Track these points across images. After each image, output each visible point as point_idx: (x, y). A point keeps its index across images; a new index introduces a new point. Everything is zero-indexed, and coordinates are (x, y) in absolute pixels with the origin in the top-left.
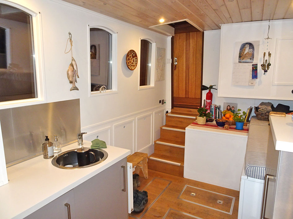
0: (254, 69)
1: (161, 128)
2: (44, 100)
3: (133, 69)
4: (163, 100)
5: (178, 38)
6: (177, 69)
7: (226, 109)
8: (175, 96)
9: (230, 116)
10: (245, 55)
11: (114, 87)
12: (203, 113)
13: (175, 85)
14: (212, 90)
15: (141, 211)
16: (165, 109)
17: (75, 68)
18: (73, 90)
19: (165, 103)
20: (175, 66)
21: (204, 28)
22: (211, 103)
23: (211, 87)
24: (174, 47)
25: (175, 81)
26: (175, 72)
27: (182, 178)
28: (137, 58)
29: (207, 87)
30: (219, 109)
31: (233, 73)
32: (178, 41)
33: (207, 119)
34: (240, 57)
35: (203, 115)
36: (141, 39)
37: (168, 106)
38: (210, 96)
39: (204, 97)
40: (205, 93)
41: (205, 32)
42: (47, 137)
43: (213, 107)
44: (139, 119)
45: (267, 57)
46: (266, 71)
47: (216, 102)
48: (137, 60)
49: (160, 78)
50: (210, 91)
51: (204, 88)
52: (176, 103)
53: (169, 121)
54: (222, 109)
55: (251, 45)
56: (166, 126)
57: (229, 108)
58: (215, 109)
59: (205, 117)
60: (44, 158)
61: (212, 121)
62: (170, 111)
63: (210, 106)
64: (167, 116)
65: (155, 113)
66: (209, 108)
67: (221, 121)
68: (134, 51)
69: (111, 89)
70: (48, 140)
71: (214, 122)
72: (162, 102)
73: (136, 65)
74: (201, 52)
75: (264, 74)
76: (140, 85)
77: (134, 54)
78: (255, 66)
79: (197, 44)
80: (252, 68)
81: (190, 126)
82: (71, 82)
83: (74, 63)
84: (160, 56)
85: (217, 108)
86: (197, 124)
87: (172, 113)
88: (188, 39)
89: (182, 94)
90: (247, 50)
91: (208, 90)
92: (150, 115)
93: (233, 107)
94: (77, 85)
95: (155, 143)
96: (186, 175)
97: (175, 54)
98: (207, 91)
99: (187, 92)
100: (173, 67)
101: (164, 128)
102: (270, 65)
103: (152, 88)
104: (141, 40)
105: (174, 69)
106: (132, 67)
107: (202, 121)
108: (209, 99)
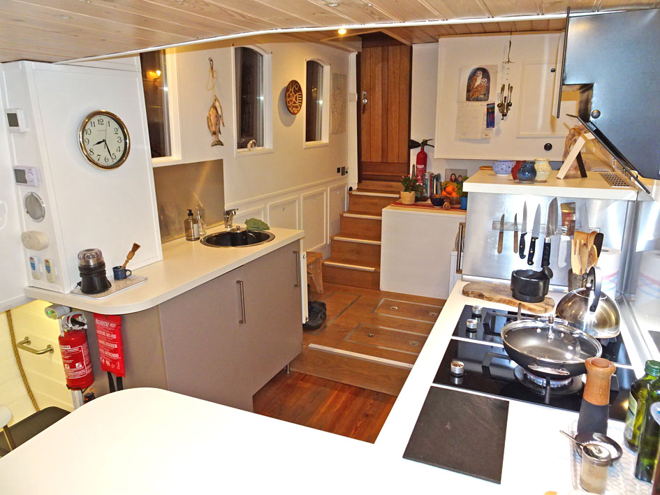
0: (490, 111)
1: (342, 216)
2: (181, 159)
3: (296, 112)
4: (344, 168)
5: (369, 55)
6: (367, 112)
7: (448, 180)
8: (363, 159)
9: (454, 190)
10: (476, 88)
11: (268, 144)
12: (410, 186)
13: (364, 139)
14: (426, 149)
15: (318, 327)
16: (347, 184)
17: (220, 113)
18: (216, 145)
19: (347, 172)
20: (364, 107)
21: (412, 40)
22: (424, 170)
23: (425, 143)
24: (362, 72)
25: (363, 133)
26: (364, 117)
27: (378, 291)
28: (302, 95)
29: (418, 143)
30: (437, 180)
31: (458, 118)
32: (368, 62)
33: (416, 197)
34: (468, 91)
35: (410, 188)
36: (308, 60)
37: (352, 179)
38: (422, 159)
39: (413, 161)
40: (414, 153)
41: (414, 46)
42: (190, 211)
43: (427, 177)
44: (305, 198)
45: (506, 93)
46: (504, 115)
47: (433, 168)
48: (302, 97)
49: (339, 128)
50: (423, 149)
51: (413, 144)
52: (367, 173)
53: (355, 204)
54: (443, 180)
55: (485, 72)
56: (349, 211)
57: (453, 177)
58: (431, 180)
59: (413, 192)
60: (188, 240)
61: (425, 199)
62: (355, 187)
63: (423, 176)
64: (351, 195)
65: (331, 191)
66: (422, 179)
67: (437, 196)
68: (297, 82)
69: (263, 146)
70: (192, 215)
71: (429, 202)
72: (343, 171)
73: (301, 106)
74: (408, 82)
75: (503, 119)
76: (307, 141)
77: (297, 86)
78: (491, 106)
79: (401, 67)
80: (487, 109)
81: (389, 207)
82: (214, 133)
83: (217, 104)
84: (338, 89)
85: (434, 177)
86: (401, 204)
87: (359, 189)
88: (385, 59)
89: (376, 157)
90: (479, 80)
91: (420, 148)
92: (321, 194)
93: (460, 176)
94: (221, 138)
95: (332, 240)
96: (384, 286)
97: (364, 85)
98: (418, 150)
99: (384, 151)
100: (361, 109)
101: (346, 215)
102: (511, 105)
103: (325, 146)
104: (307, 62)
105: (362, 111)
106: (294, 109)
107: (409, 199)
108: (421, 164)
